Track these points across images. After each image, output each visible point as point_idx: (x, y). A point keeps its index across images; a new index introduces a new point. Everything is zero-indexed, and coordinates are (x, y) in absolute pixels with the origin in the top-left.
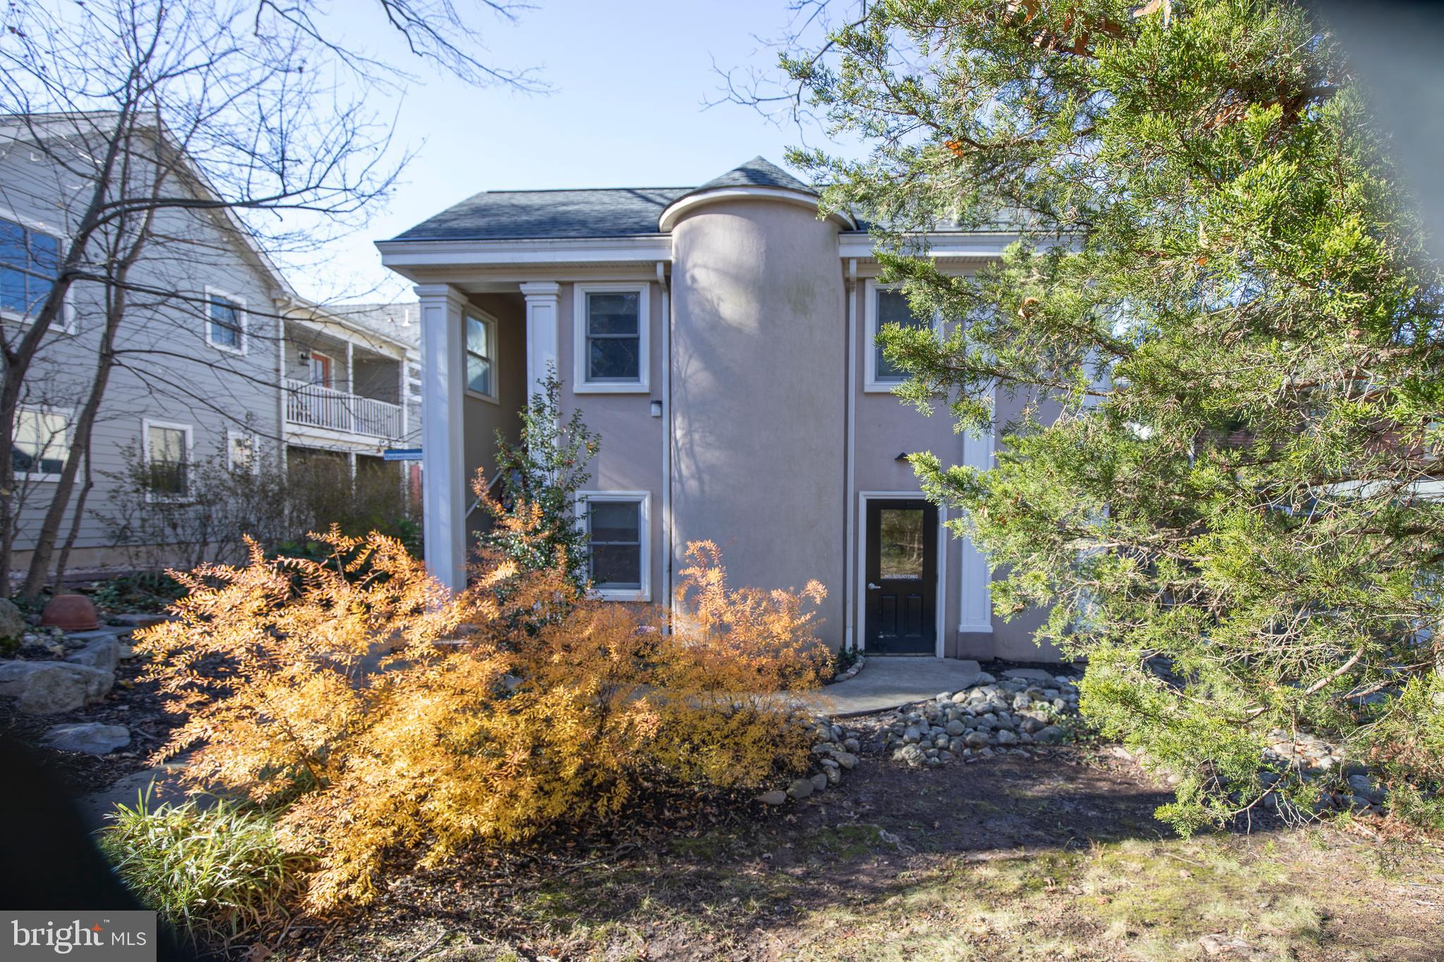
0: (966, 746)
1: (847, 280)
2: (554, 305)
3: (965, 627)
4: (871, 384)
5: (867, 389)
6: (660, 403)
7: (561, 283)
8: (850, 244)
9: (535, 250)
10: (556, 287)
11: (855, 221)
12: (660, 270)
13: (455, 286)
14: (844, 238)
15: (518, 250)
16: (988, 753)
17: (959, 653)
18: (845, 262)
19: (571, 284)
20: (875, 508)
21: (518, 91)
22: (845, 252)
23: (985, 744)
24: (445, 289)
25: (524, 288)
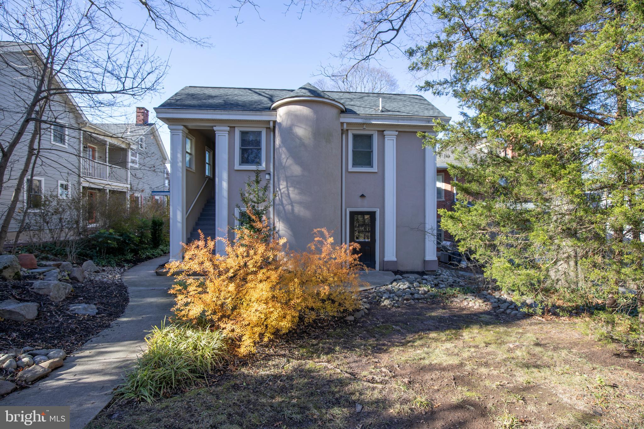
0: (405, 300)
1: (342, 130)
2: (227, 135)
3: (386, 259)
4: (351, 169)
5: (349, 170)
6: (269, 174)
7: (230, 127)
8: (344, 117)
9: (221, 114)
10: (228, 128)
11: (346, 109)
12: (271, 124)
13: (185, 126)
14: (342, 115)
15: (215, 114)
16: (412, 302)
17: (385, 269)
18: (342, 124)
19: (234, 127)
20: (353, 214)
21: (199, 46)
22: (342, 120)
23: (411, 299)
24: (182, 127)
25: (215, 128)
